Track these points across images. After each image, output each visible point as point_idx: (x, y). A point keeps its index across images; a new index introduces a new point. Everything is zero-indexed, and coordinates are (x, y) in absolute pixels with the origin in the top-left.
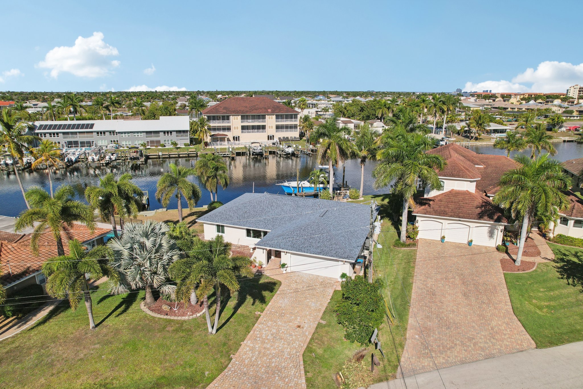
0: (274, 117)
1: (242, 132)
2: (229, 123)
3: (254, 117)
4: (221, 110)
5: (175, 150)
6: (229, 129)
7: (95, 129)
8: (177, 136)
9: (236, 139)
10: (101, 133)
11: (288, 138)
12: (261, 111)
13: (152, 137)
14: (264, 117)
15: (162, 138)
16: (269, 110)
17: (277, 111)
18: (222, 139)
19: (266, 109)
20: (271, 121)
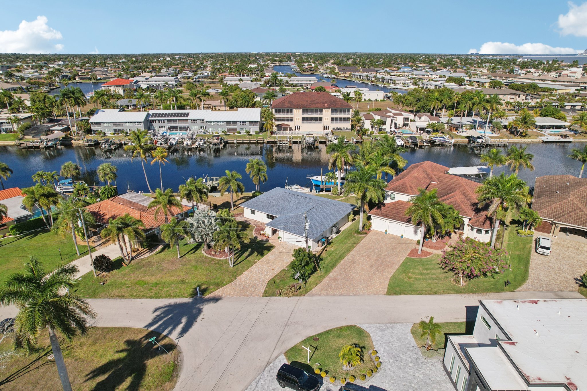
0: (330, 110)
1: (303, 123)
2: (292, 115)
3: (312, 111)
4: (286, 104)
5: (247, 137)
6: (291, 120)
7: (190, 117)
8: (250, 125)
9: (298, 128)
10: (194, 120)
11: (340, 129)
12: (319, 105)
13: (231, 125)
14: (321, 111)
15: (238, 126)
16: (326, 105)
17: (333, 106)
18: (285, 129)
19: (324, 103)
20: (327, 114)
